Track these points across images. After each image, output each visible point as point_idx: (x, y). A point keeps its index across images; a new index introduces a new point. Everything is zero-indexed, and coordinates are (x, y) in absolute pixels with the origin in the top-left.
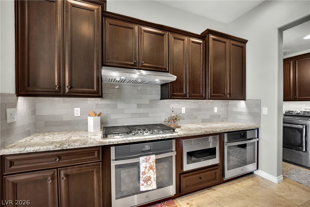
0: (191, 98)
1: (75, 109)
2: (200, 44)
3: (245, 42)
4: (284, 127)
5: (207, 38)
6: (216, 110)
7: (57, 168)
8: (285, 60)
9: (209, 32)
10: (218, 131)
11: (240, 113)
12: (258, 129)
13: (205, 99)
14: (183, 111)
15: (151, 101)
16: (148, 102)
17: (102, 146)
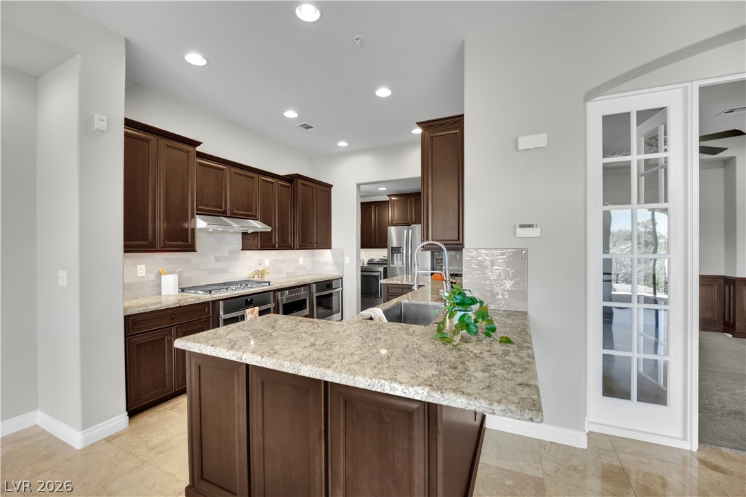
0: (281, 248)
1: (139, 266)
2: (288, 187)
3: (330, 186)
4: (362, 276)
5: (295, 182)
6: (301, 260)
7: (173, 326)
8: (362, 204)
9: (298, 176)
10: (308, 282)
11: (326, 264)
12: (342, 278)
13: (293, 249)
14: (267, 263)
15: (232, 252)
16: (227, 255)
17: (213, 301)
